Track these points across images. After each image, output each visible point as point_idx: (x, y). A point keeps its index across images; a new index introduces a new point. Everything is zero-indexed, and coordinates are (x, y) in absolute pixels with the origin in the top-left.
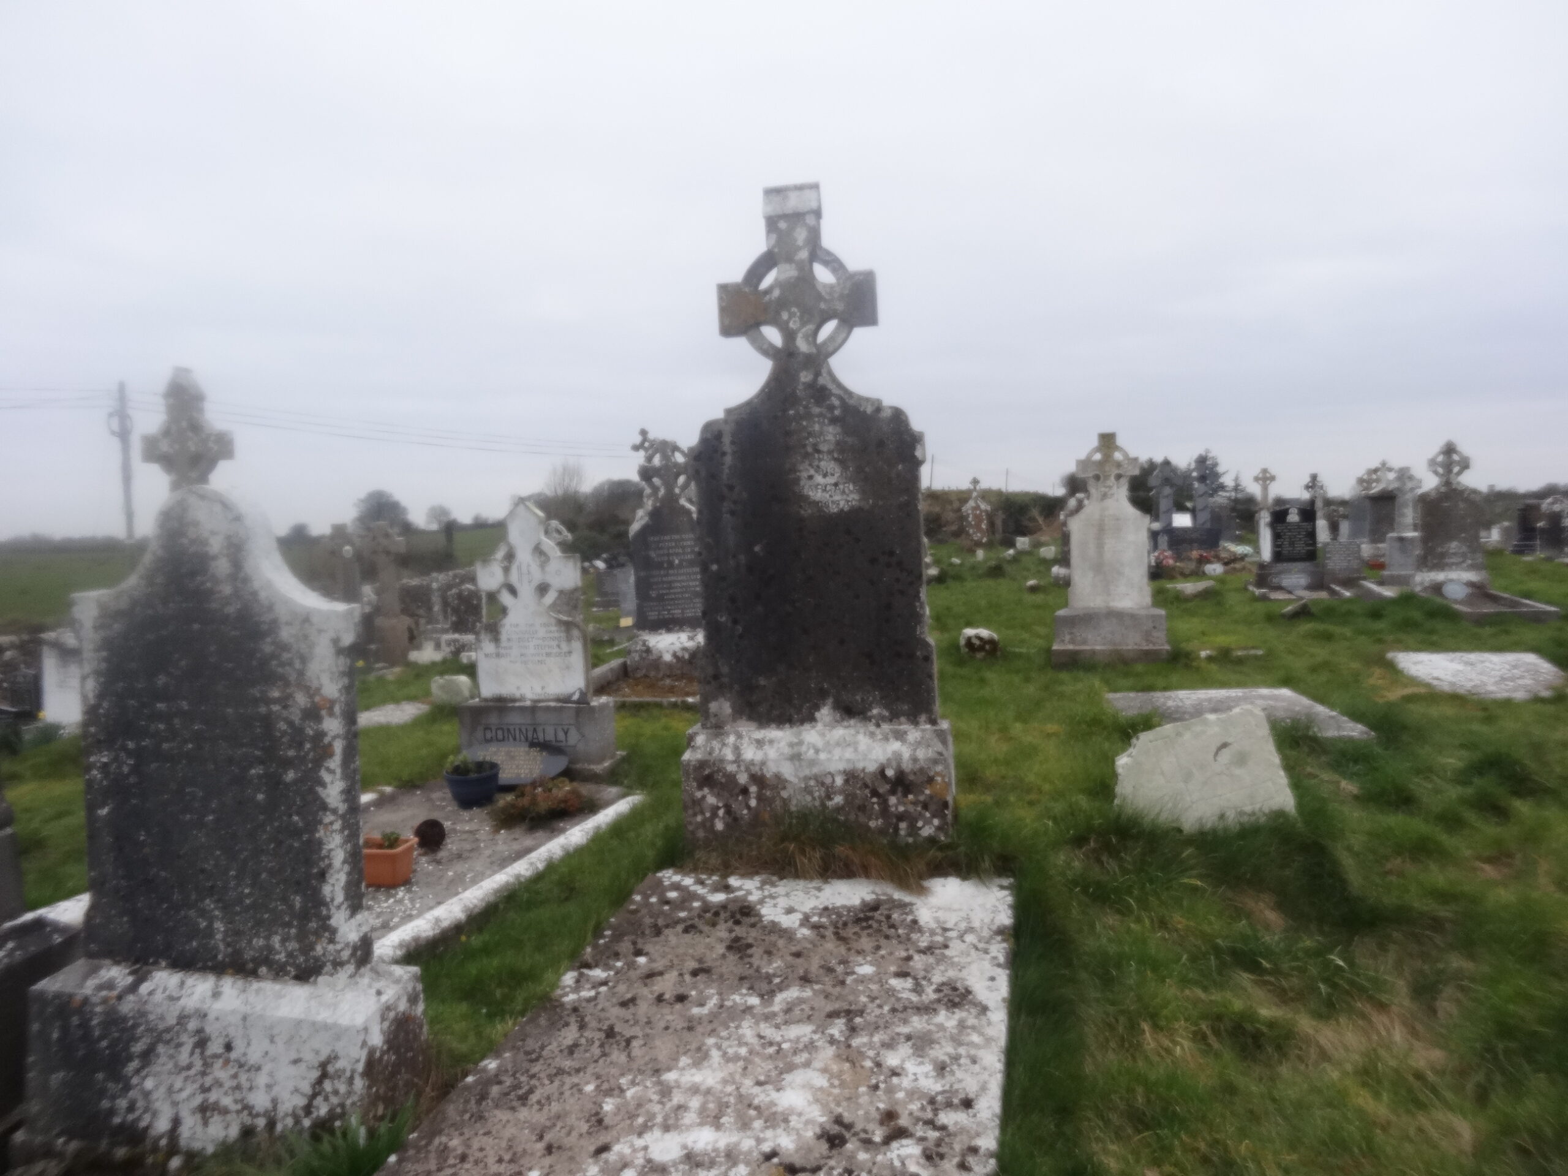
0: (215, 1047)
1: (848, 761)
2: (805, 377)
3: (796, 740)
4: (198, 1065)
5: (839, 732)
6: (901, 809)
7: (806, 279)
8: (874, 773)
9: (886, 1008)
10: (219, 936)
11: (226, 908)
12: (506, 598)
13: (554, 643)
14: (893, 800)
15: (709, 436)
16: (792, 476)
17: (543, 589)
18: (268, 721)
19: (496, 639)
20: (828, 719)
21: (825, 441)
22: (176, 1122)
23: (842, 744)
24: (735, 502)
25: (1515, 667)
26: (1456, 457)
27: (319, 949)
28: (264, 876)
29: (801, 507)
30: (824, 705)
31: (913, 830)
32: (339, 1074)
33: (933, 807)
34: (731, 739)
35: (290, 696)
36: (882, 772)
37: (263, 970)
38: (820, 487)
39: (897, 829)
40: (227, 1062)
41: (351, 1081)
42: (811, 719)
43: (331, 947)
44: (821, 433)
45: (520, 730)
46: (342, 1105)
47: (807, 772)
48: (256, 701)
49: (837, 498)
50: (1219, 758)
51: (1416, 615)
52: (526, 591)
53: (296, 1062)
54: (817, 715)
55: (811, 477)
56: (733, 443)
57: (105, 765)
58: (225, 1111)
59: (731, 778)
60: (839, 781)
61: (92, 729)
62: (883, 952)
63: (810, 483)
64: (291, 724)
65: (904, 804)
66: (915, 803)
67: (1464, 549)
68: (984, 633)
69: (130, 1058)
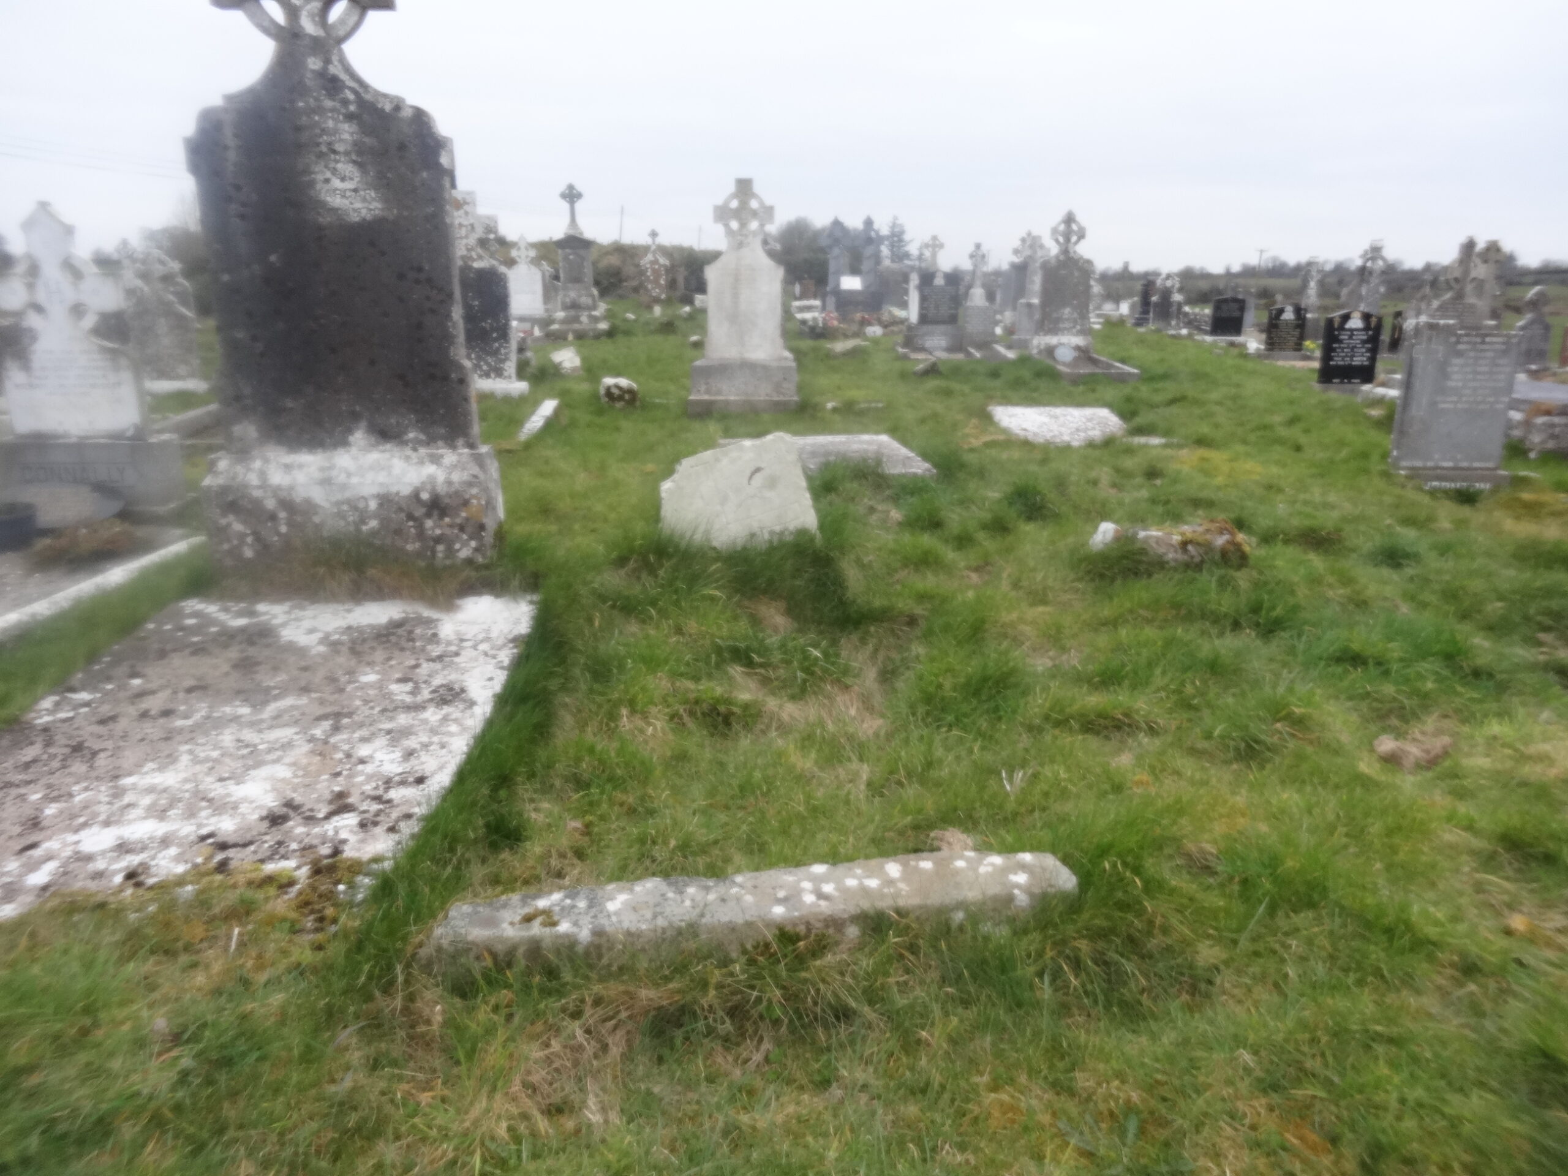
1: (381, 484)
2: (314, 64)
3: (327, 464)
5: (375, 456)
6: (438, 532)
8: (408, 497)
9: (378, 709)
12: (33, 320)
13: (99, 373)
14: (429, 523)
15: (209, 126)
16: (306, 179)
17: (78, 310)
19: (26, 367)
20: (362, 443)
21: (341, 140)
23: (375, 467)
24: (244, 205)
25: (1090, 420)
26: (1074, 227)
29: (319, 214)
30: (357, 428)
31: (450, 552)
33: (469, 529)
34: (257, 464)
36: (416, 495)
38: (338, 192)
39: (434, 552)
42: (344, 443)
44: (336, 131)
45: (66, 469)
47: (339, 497)
49: (358, 205)
50: (753, 482)
51: (1026, 374)
52: (58, 312)
54: (351, 439)
55: (327, 181)
56: (236, 136)
59: (257, 503)
60: (373, 505)
62: (393, 662)
63: (327, 187)
65: (440, 527)
66: (451, 526)
67: (1075, 315)
68: (624, 382)
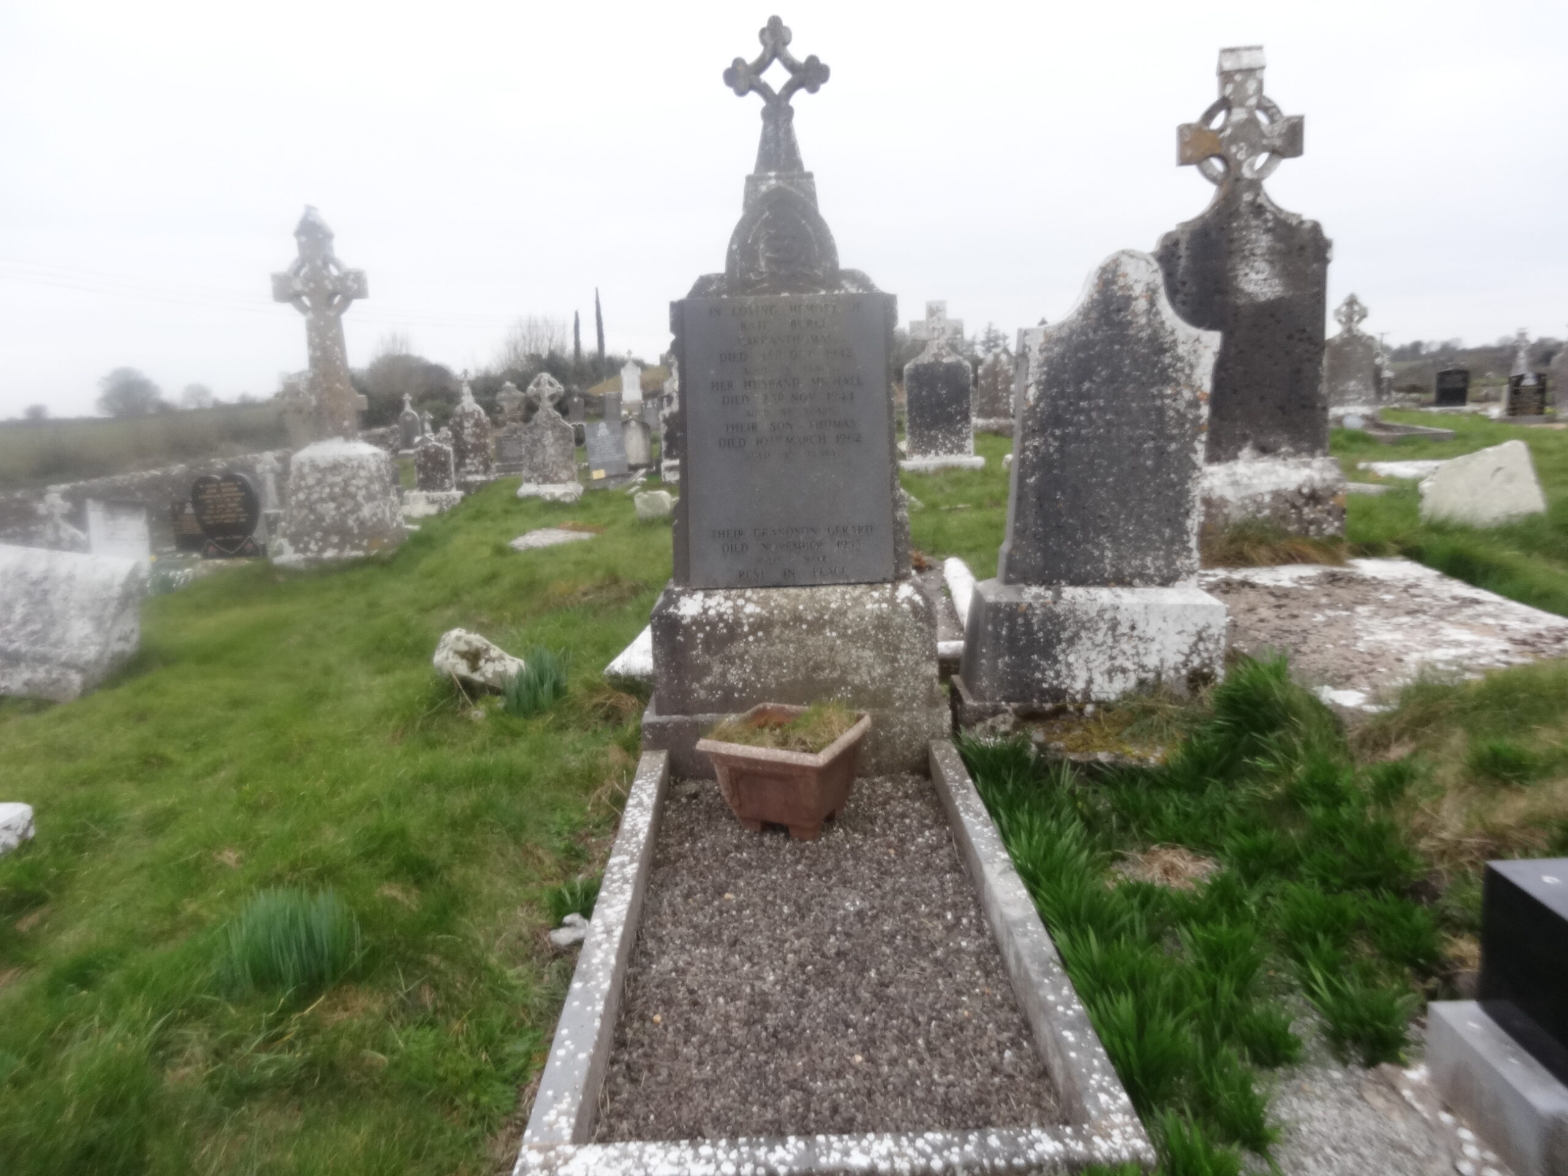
0: (1124, 629)
1: (1275, 483)
2: (1247, 197)
3: (1230, 472)
4: (1110, 641)
5: (1260, 466)
6: (1312, 516)
7: (1252, 121)
8: (1293, 492)
10: (1107, 561)
11: (1115, 540)
14: (1306, 510)
15: (1169, 243)
16: (1232, 274)
18: (1161, 411)
20: (1249, 456)
21: (1259, 247)
22: (1090, 681)
23: (1264, 472)
27: (1178, 563)
28: (1145, 517)
29: (1237, 297)
30: (1246, 446)
31: (1320, 531)
32: (1210, 637)
33: (1335, 513)
35: (1179, 393)
36: (1299, 492)
37: (1137, 581)
38: (1253, 282)
39: (1307, 531)
40: (1131, 637)
41: (1217, 641)
42: (1235, 457)
43: (1187, 562)
44: (1257, 241)
46: (1210, 659)
47: (1243, 494)
48: (1154, 397)
49: (1265, 290)
50: (1495, 478)
53: (1179, 633)
54: (1240, 454)
55: (1246, 275)
56: (1187, 248)
57: (1036, 447)
58: (1124, 671)
60: (1267, 499)
61: (1030, 423)
63: (1246, 279)
64: (1177, 411)
65: (1313, 512)
66: (1321, 511)
69: (1060, 641)
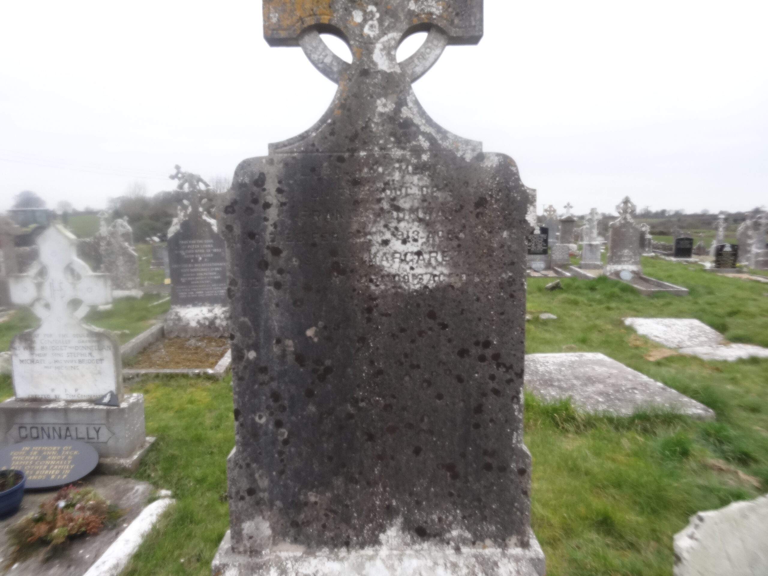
2: (384, 106)
12: (39, 311)
13: (87, 352)
15: (246, 179)
16: (360, 240)
17: (75, 303)
19: (30, 347)
20: (395, 542)
26: (629, 205)
30: (392, 525)
38: (397, 255)
42: (375, 542)
44: (403, 185)
45: (54, 429)
49: (418, 271)
52: (59, 306)
54: (382, 537)
67: (631, 254)
